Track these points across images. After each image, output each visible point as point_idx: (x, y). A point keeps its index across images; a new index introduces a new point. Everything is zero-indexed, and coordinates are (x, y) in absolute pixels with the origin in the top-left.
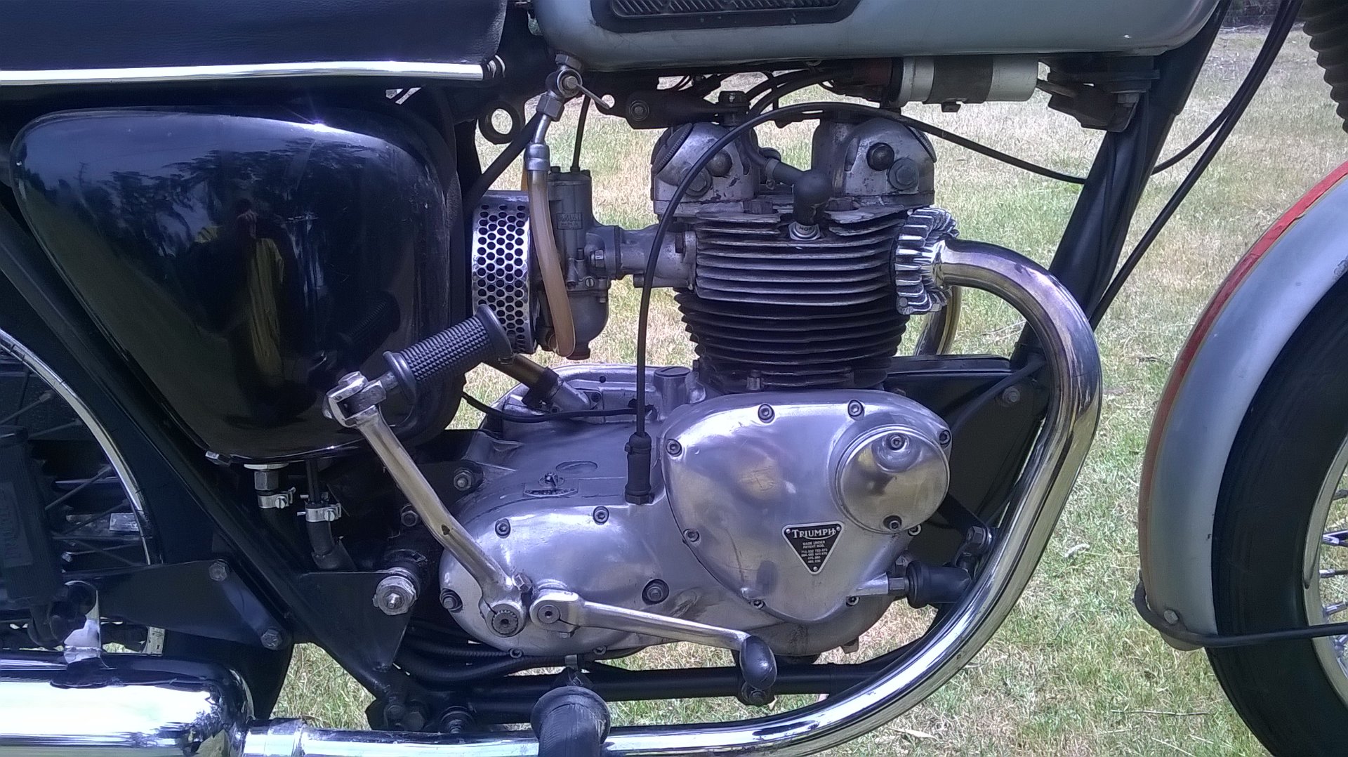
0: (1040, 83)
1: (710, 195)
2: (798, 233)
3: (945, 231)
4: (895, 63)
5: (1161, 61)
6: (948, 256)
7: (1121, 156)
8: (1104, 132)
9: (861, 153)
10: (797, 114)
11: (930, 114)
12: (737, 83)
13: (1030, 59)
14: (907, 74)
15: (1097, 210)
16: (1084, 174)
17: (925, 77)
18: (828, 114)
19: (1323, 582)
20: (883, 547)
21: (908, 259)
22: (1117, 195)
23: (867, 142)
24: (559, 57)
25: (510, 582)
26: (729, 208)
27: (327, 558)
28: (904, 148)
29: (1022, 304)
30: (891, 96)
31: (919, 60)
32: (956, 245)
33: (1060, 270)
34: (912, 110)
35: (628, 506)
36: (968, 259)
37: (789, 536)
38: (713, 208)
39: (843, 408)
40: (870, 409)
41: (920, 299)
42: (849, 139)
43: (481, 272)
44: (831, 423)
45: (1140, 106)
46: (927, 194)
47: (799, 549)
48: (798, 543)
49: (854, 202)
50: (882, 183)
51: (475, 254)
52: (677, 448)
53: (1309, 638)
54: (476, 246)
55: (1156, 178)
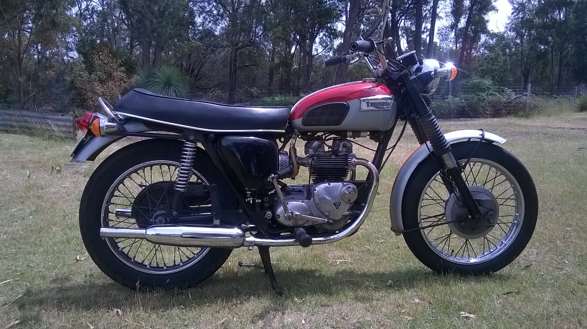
0: (368, 135)
1: (318, 151)
2: (333, 157)
3: (354, 156)
4: (346, 131)
5: (386, 132)
6: (356, 160)
7: (381, 147)
8: (378, 143)
9: (342, 145)
10: (330, 139)
11: (352, 139)
12: (319, 134)
13: (367, 131)
14: (348, 133)
15: (378, 155)
16: (376, 150)
17: (351, 134)
18: (335, 139)
19: (422, 223)
20: (348, 206)
21: (350, 160)
22: (381, 153)
23: (342, 143)
24: (295, 130)
25: (290, 211)
26: (321, 153)
27: (258, 209)
28: (348, 144)
29: (367, 167)
30: (346, 136)
31: (350, 131)
32: (357, 159)
33: (373, 163)
34: (348, 138)
35: (307, 200)
36: (359, 161)
37: (334, 203)
38: (319, 153)
39: (341, 183)
40: (345, 184)
41: (352, 167)
42: (339, 143)
43: (281, 163)
44: (338, 187)
45: (383, 138)
46: (352, 152)
47: (335, 206)
48: (335, 205)
49: (341, 152)
50: (345, 150)
51: (280, 159)
52: (315, 190)
53: (420, 229)
54: (280, 157)
55: (386, 151)
